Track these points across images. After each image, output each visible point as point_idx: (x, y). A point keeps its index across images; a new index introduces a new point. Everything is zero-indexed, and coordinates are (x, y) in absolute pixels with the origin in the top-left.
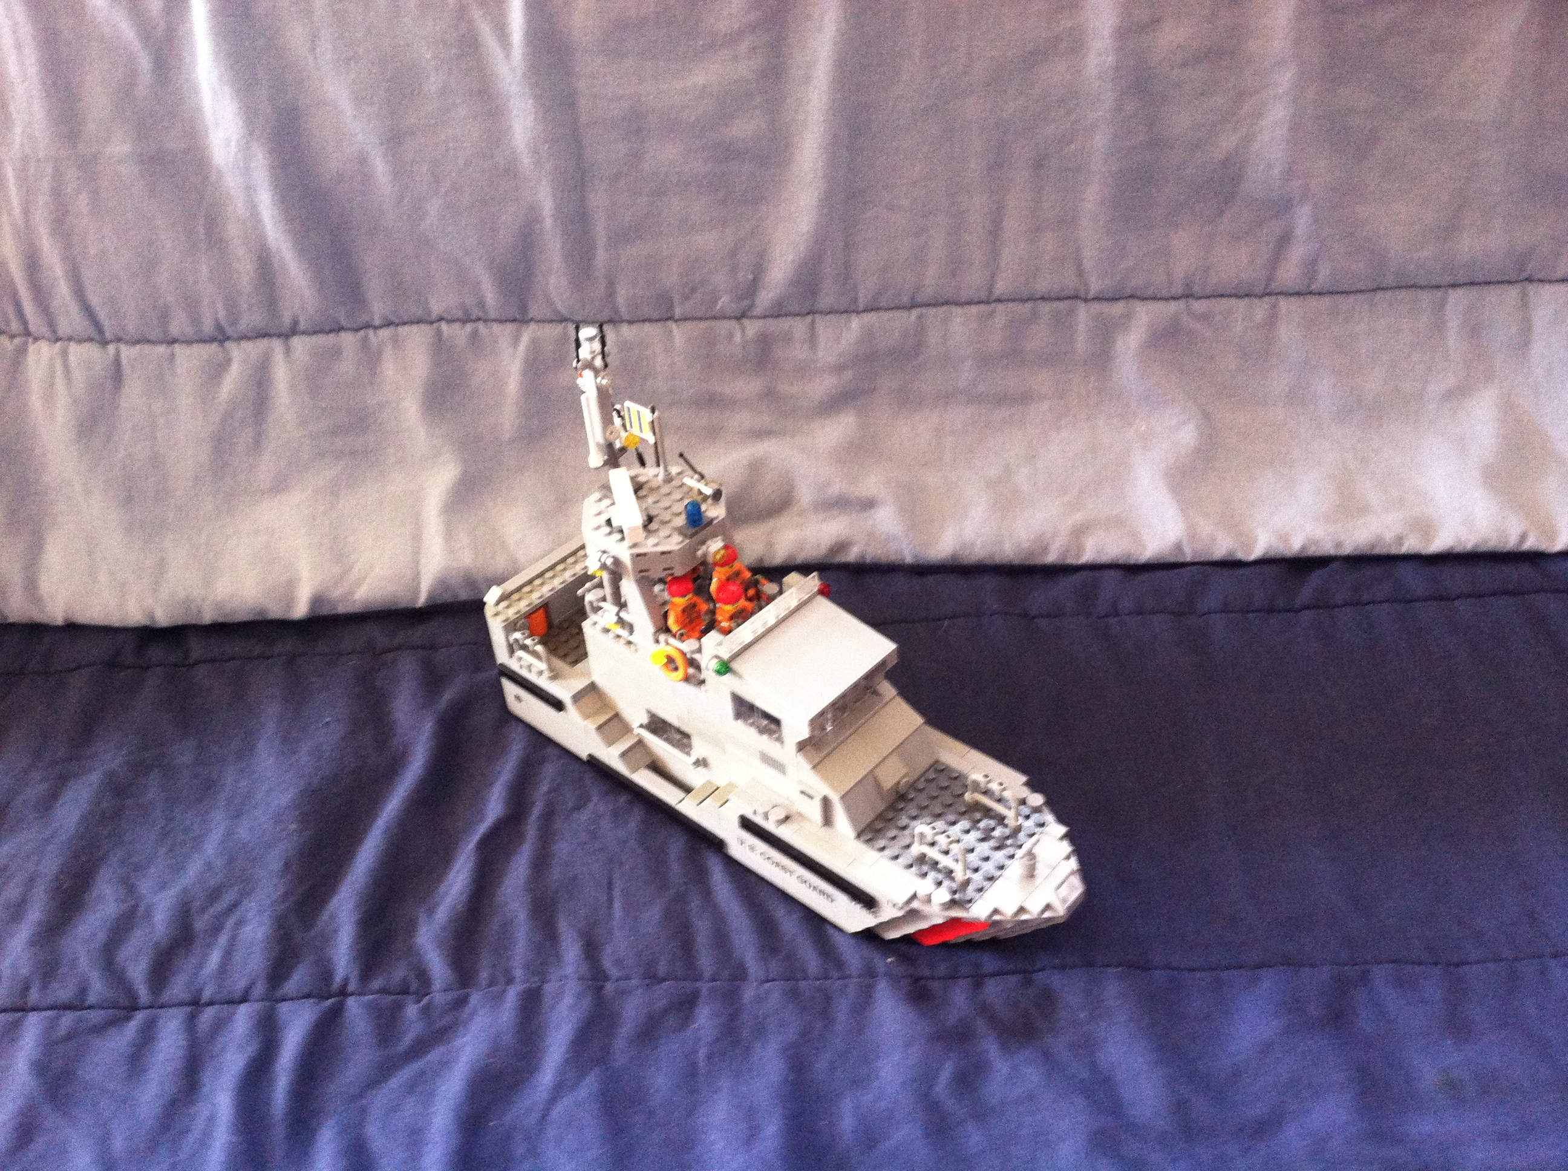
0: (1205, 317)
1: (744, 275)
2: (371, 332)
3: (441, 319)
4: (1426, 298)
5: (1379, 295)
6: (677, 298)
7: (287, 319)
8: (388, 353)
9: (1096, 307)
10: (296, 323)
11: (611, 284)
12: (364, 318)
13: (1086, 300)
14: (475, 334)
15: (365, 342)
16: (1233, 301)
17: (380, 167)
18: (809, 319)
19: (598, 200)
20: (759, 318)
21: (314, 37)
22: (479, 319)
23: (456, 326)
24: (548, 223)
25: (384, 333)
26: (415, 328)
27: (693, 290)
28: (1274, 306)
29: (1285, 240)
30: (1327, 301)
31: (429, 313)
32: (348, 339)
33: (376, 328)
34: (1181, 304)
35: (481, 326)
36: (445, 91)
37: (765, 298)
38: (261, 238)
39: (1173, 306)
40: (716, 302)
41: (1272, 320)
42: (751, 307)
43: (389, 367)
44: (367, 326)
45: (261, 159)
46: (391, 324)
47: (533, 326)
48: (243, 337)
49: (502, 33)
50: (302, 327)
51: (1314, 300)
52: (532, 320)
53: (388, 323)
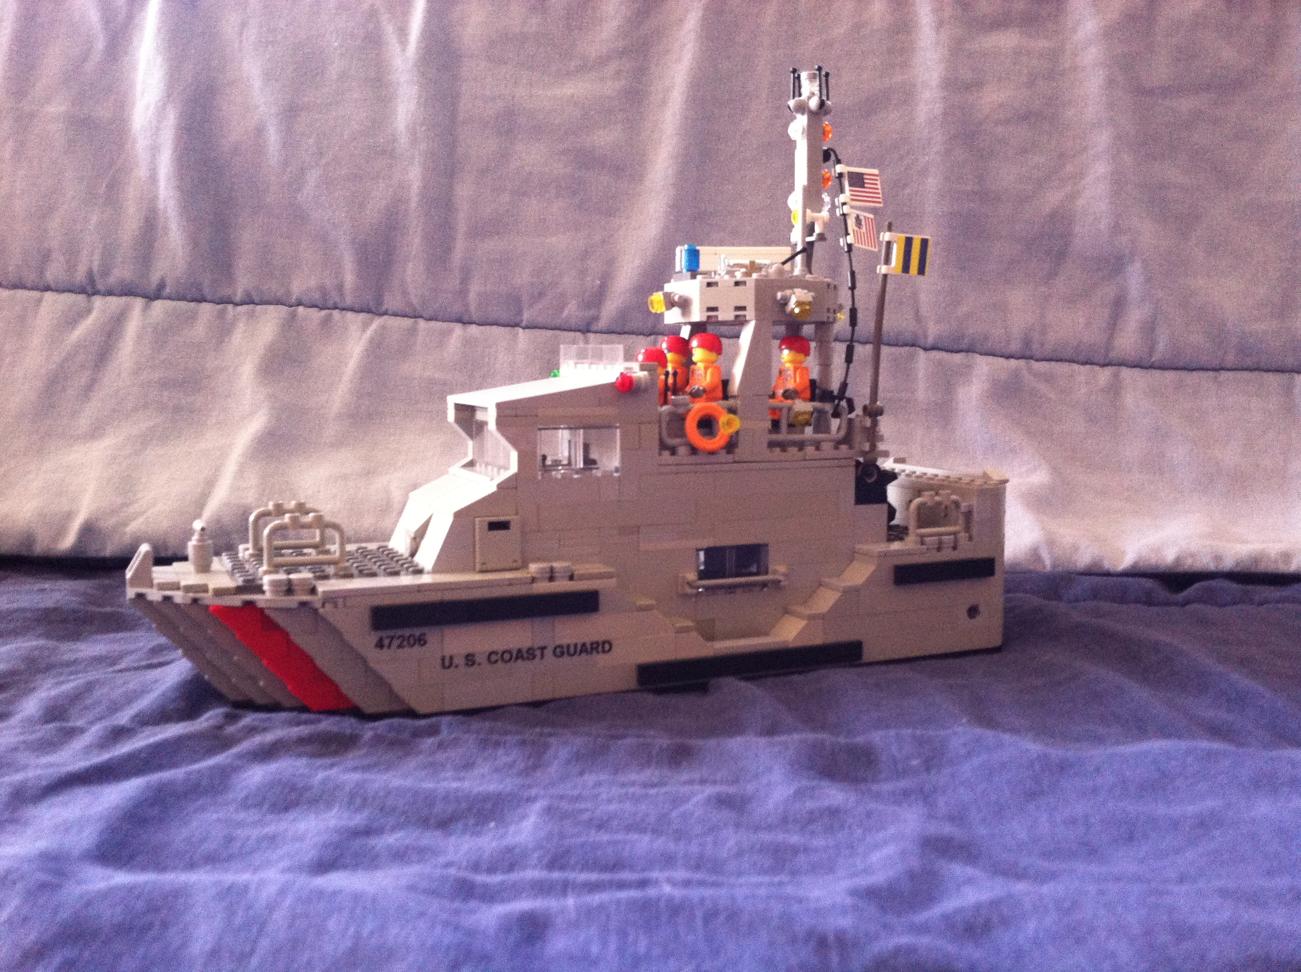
1: (592, 282)
3: (299, 304)
4: (1273, 380)
8: (241, 326)
9: (935, 356)
10: (162, 286)
13: (926, 349)
20: (601, 332)
22: (335, 308)
23: (313, 311)
25: (240, 309)
26: (272, 307)
27: (541, 295)
28: (1116, 376)
29: (1119, 305)
30: (1170, 375)
33: (236, 304)
35: (336, 313)
36: (343, 76)
39: (1013, 363)
42: (596, 318)
45: (171, 119)
46: (252, 302)
47: (385, 317)
48: (110, 293)
49: (403, 32)
50: (168, 290)
51: (1157, 373)
52: (385, 313)
53: (249, 301)
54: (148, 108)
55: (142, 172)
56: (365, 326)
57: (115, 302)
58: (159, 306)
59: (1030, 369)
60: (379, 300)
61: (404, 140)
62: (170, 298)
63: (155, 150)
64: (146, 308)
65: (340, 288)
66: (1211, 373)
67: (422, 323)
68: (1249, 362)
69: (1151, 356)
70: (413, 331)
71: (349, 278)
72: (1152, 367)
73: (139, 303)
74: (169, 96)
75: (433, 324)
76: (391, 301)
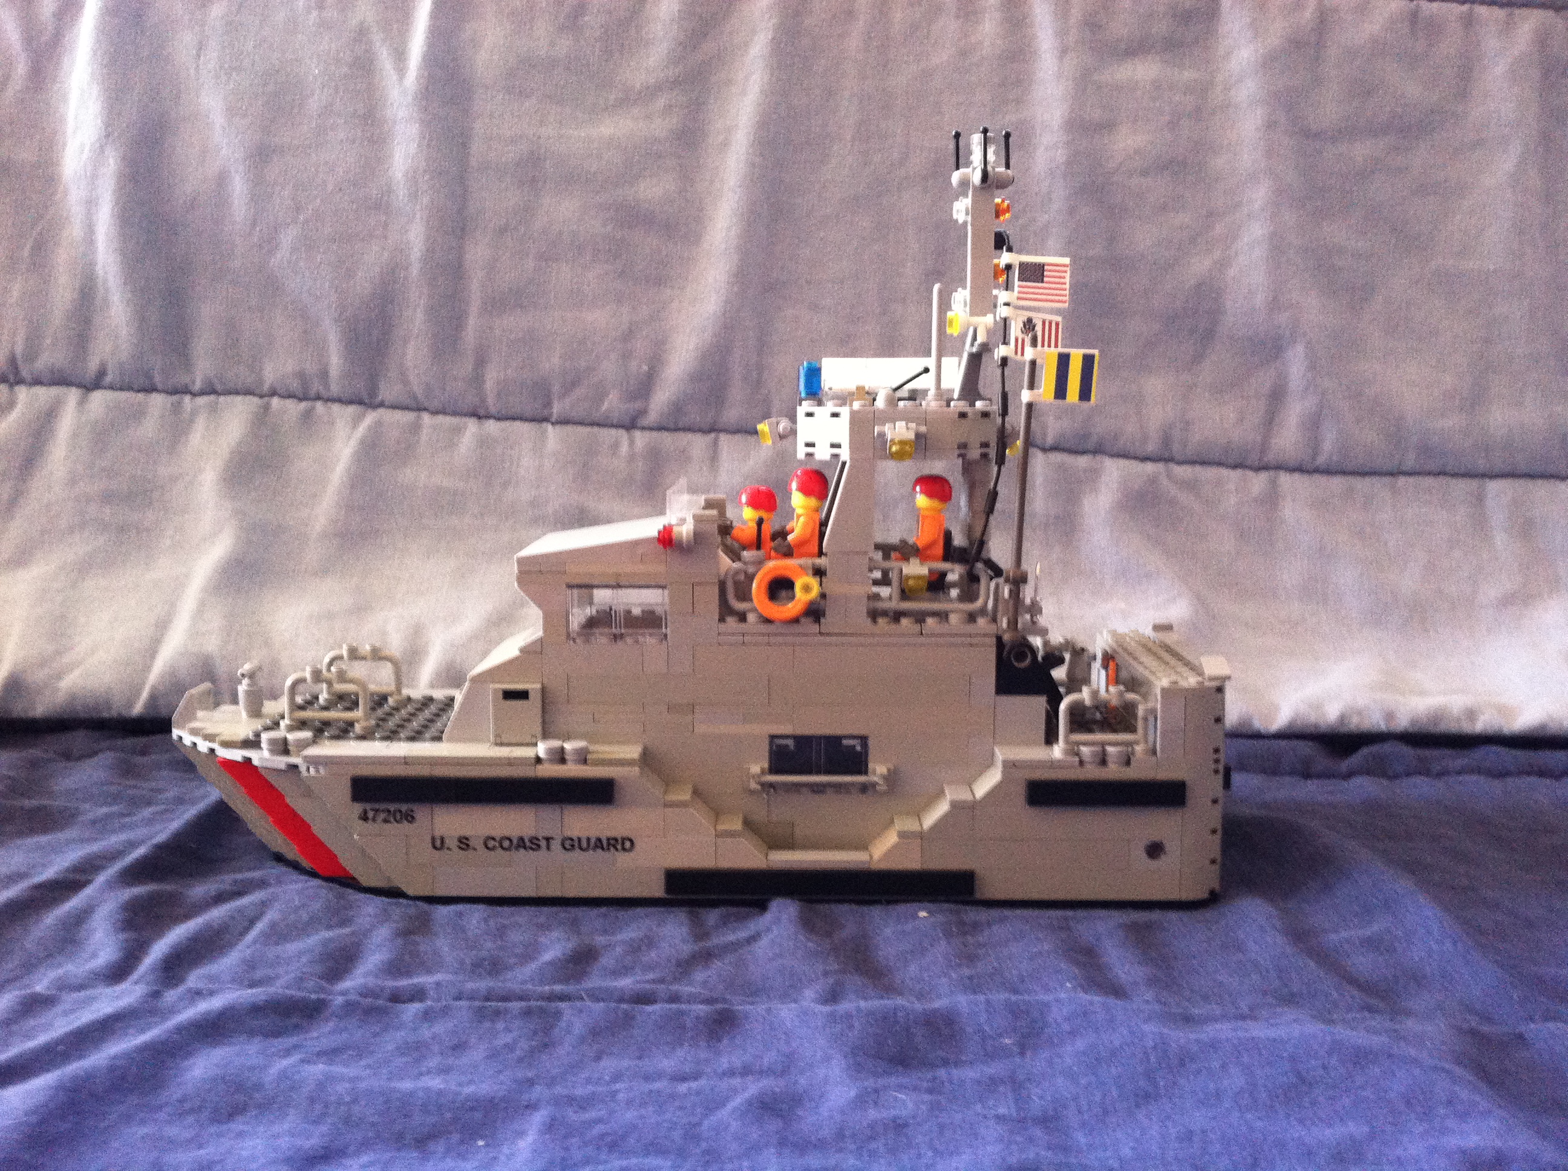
0: (1191, 486)
1: (638, 367)
2: (187, 399)
3: (273, 393)
4: (1461, 487)
5: (1402, 481)
6: (556, 388)
7: (93, 365)
8: (200, 424)
9: (1057, 457)
10: (102, 373)
11: (481, 362)
12: (183, 379)
13: (1044, 450)
14: (307, 415)
15: (177, 408)
16: (1224, 472)
17: (239, 187)
18: (713, 435)
19: (477, 253)
20: (651, 429)
21: (201, 47)
22: (318, 398)
23: (290, 404)
24: (415, 271)
25: (202, 401)
26: (239, 398)
27: (575, 384)
28: (1274, 483)
29: (1277, 396)
30: (1337, 483)
31: (260, 381)
32: (158, 400)
33: (194, 395)
34: (1160, 467)
35: (319, 406)
36: (327, 110)
37: (661, 399)
38: (91, 265)
39: (1150, 467)
40: (602, 401)
41: (1271, 499)
42: (643, 412)
43: (196, 437)
44: (186, 391)
45: (112, 164)
46: (213, 392)
47: (381, 411)
48: (37, 382)
49: (400, 56)
50: (108, 379)
51: (1322, 480)
52: (381, 405)
53: (210, 390)
54: (82, 151)
55: (75, 230)
56: (356, 422)
57: (44, 394)
58: (98, 398)
59: (1169, 476)
60: (373, 391)
61: (401, 192)
62: (111, 387)
63: (91, 203)
64: (82, 403)
65: (324, 374)
66: (1387, 480)
67: (426, 418)
68: (1432, 466)
69: (1314, 459)
70: (416, 428)
71: (335, 362)
72: (1317, 471)
73: (73, 395)
74: (107, 136)
75: (440, 419)
76: (388, 391)
